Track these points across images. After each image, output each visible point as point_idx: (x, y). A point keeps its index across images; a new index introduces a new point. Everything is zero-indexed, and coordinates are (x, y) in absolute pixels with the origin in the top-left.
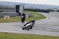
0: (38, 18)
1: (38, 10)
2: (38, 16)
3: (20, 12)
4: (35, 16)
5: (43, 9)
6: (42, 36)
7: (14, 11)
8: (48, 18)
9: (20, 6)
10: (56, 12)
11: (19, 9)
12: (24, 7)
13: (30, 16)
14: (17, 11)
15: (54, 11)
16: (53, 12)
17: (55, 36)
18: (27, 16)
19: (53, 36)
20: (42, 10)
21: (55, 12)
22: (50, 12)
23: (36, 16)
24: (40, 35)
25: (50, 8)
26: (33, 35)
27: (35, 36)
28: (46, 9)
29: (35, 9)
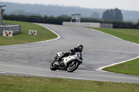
0: (36, 36)
2: (36, 31)
4: (30, 33)
5: (49, 16)
6: (47, 80)
8: (59, 37)
10: (80, 23)
12: (3, 11)
13: (18, 33)
15: (74, 21)
16: (71, 23)
17: (77, 80)
18: (12, 32)
19: (72, 80)
20: (46, 17)
21: (77, 23)
22: (64, 23)
23: (33, 31)
24: (43, 77)
25: (64, 14)
26: (25, 77)
28: (56, 15)
29: (29, 15)
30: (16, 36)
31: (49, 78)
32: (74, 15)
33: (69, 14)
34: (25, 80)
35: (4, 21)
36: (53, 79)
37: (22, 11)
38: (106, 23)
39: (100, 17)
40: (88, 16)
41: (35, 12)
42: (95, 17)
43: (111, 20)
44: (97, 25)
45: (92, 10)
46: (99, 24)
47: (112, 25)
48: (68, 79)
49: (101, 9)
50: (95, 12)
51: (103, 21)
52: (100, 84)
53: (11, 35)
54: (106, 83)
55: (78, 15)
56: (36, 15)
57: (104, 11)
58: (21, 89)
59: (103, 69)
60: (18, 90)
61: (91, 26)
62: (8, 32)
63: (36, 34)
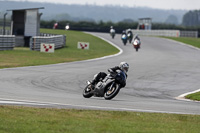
0: (88, 51)
1: (88, 23)
2: (88, 44)
3: (27, 34)
4: (79, 47)
5: (105, 21)
6: (106, 114)
7: (7, 29)
8: (121, 51)
9: (28, 14)
10: (150, 31)
11: (23, 24)
12: (39, 15)
13: (63, 47)
14: (19, 30)
15: (142, 27)
16: (138, 30)
17: (150, 114)
18: (53, 45)
19: (142, 113)
20: (102, 23)
21: (146, 30)
23: (84, 44)
24: (100, 111)
25: (127, 18)
26: (74, 110)
27: (81, 114)
28: (116, 20)
29: (77, 21)
30: (59, 51)
31: (108, 112)
32: (142, 19)
33: (135, 19)
34: (75, 114)
35: (42, 30)
36: (115, 112)
37: (67, 15)
38: (188, 30)
39: (180, 22)
40: (162, 20)
41: (86, 17)
42: (172, 22)
43: (195, 26)
44: (176, 33)
45: (168, 12)
46: (178, 31)
47: (196, 33)
48: (135, 112)
49: (180, 11)
50: (172, 15)
51: (184, 27)
52: (182, 118)
53: (52, 51)
54: (191, 117)
55: (148, 19)
56: (87, 21)
57: (184, 13)
58: (69, 127)
59: (186, 97)
60: (65, 130)
61: (167, 35)
62: (47, 46)
63: (87, 48)
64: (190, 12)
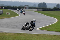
0: (9, 15)
1: (9, 7)
2: (9, 13)
4: (7, 14)
8: (20, 15)
10: (28, 9)
13: (2, 14)
15: (26, 8)
16: (24, 9)
17: (28, 34)
19: (26, 34)
20: (14, 7)
23: (8, 13)
24: (13, 33)
25: (21, 5)
26: (5, 33)
27: (8, 34)
28: (18, 6)
31: (16, 33)
32: (25, 6)
33: (23, 5)
36: (18, 34)
37: (3, 4)
38: (39, 9)
39: (37, 6)
40: (32, 6)
41: (9, 5)
42: (35, 6)
43: (42, 8)
45: (33, 3)
46: (36, 9)
47: (42, 9)
48: (24, 34)
49: (37, 3)
50: (35, 4)
51: (38, 8)
52: (38, 35)
54: (41, 35)
55: (27, 5)
57: (38, 4)
58: (4, 38)
59: (39, 29)
60: (3, 39)
61: (33, 10)
63: (9, 14)
64: (40, 3)
